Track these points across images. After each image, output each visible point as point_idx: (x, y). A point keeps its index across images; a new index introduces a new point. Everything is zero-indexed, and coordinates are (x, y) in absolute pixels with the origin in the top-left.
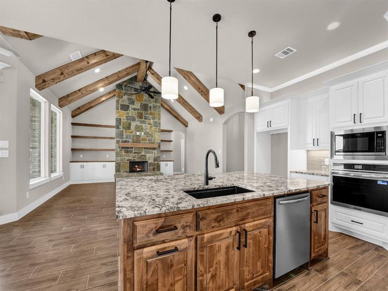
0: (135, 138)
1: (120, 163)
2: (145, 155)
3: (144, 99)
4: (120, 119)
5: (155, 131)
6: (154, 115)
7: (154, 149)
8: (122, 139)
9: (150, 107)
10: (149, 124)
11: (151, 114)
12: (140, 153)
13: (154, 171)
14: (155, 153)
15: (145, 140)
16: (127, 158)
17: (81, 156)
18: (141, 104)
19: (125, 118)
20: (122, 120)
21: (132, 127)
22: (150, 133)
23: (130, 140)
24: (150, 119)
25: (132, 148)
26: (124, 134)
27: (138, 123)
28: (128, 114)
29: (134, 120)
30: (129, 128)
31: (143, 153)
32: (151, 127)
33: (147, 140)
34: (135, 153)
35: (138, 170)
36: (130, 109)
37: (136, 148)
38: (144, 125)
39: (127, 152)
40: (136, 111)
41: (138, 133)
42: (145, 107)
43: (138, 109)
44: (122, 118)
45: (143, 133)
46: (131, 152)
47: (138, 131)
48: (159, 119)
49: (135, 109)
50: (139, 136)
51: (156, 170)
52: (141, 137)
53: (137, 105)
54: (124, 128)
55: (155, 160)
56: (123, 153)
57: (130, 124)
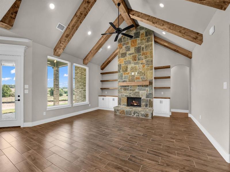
0: (131, 78)
1: (121, 98)
2: (138, 92)
3: (138, 42)
4: (121, 65)
5: (147, 69)
6: (147, 54)
7: (147, 86)
8: (122, 79)
9: (143, 48)
10: (142, 64)
11: (144, 54)
12: (135, 90)
13: (146, 107)
14: (147, 90)
15: (138, 78)
16: (125, 94)
17: (106, 92)
18: (135, 47)
19: (124, 63)
20: (122, 66)
21: (128, 69)
22: (143, 72)
23: (127, 80)
24: (142, 60)
25: (128, 86)
26: (123, 76)
27: (133, 65)
28: (126, 59)
29: (130, 63)
30: (126, 70)
31: (137, 91)
32: (144, 66)
33: (140, 78)
34: (131, 90)
35: (135, 104)
36: (127, 55)
37: (131, 86)
38: (137, 66)
39: (125, 90)
40: (131, 56)
41: (133, 74)
42: (138, 50)
43: (133, 53)
44: (122, 64)
45: (136, 73)
46: (128, 90)
47: (133, 72)
48: (152, 57)
49: (130, 54)
50: (134, 76)
51: (148, 106)
52: (136, 77)
53: (132, 50)
54: (123, 71)
55: (147, 96)
56: (123, 91)
57: (127, 67)
